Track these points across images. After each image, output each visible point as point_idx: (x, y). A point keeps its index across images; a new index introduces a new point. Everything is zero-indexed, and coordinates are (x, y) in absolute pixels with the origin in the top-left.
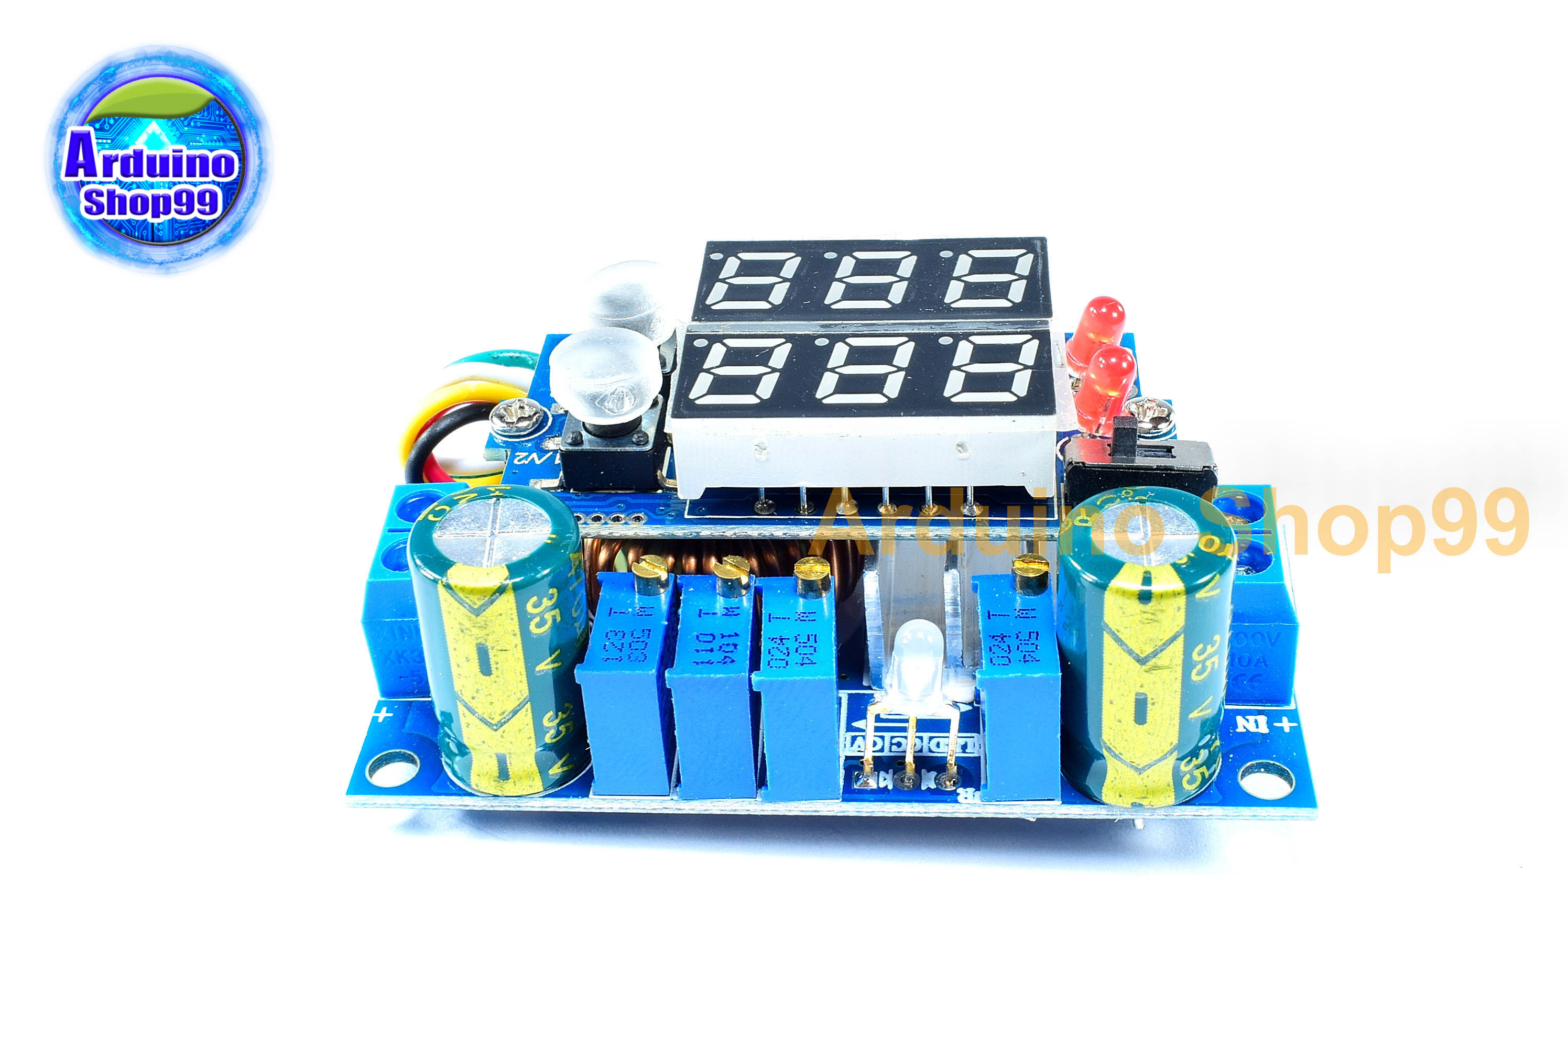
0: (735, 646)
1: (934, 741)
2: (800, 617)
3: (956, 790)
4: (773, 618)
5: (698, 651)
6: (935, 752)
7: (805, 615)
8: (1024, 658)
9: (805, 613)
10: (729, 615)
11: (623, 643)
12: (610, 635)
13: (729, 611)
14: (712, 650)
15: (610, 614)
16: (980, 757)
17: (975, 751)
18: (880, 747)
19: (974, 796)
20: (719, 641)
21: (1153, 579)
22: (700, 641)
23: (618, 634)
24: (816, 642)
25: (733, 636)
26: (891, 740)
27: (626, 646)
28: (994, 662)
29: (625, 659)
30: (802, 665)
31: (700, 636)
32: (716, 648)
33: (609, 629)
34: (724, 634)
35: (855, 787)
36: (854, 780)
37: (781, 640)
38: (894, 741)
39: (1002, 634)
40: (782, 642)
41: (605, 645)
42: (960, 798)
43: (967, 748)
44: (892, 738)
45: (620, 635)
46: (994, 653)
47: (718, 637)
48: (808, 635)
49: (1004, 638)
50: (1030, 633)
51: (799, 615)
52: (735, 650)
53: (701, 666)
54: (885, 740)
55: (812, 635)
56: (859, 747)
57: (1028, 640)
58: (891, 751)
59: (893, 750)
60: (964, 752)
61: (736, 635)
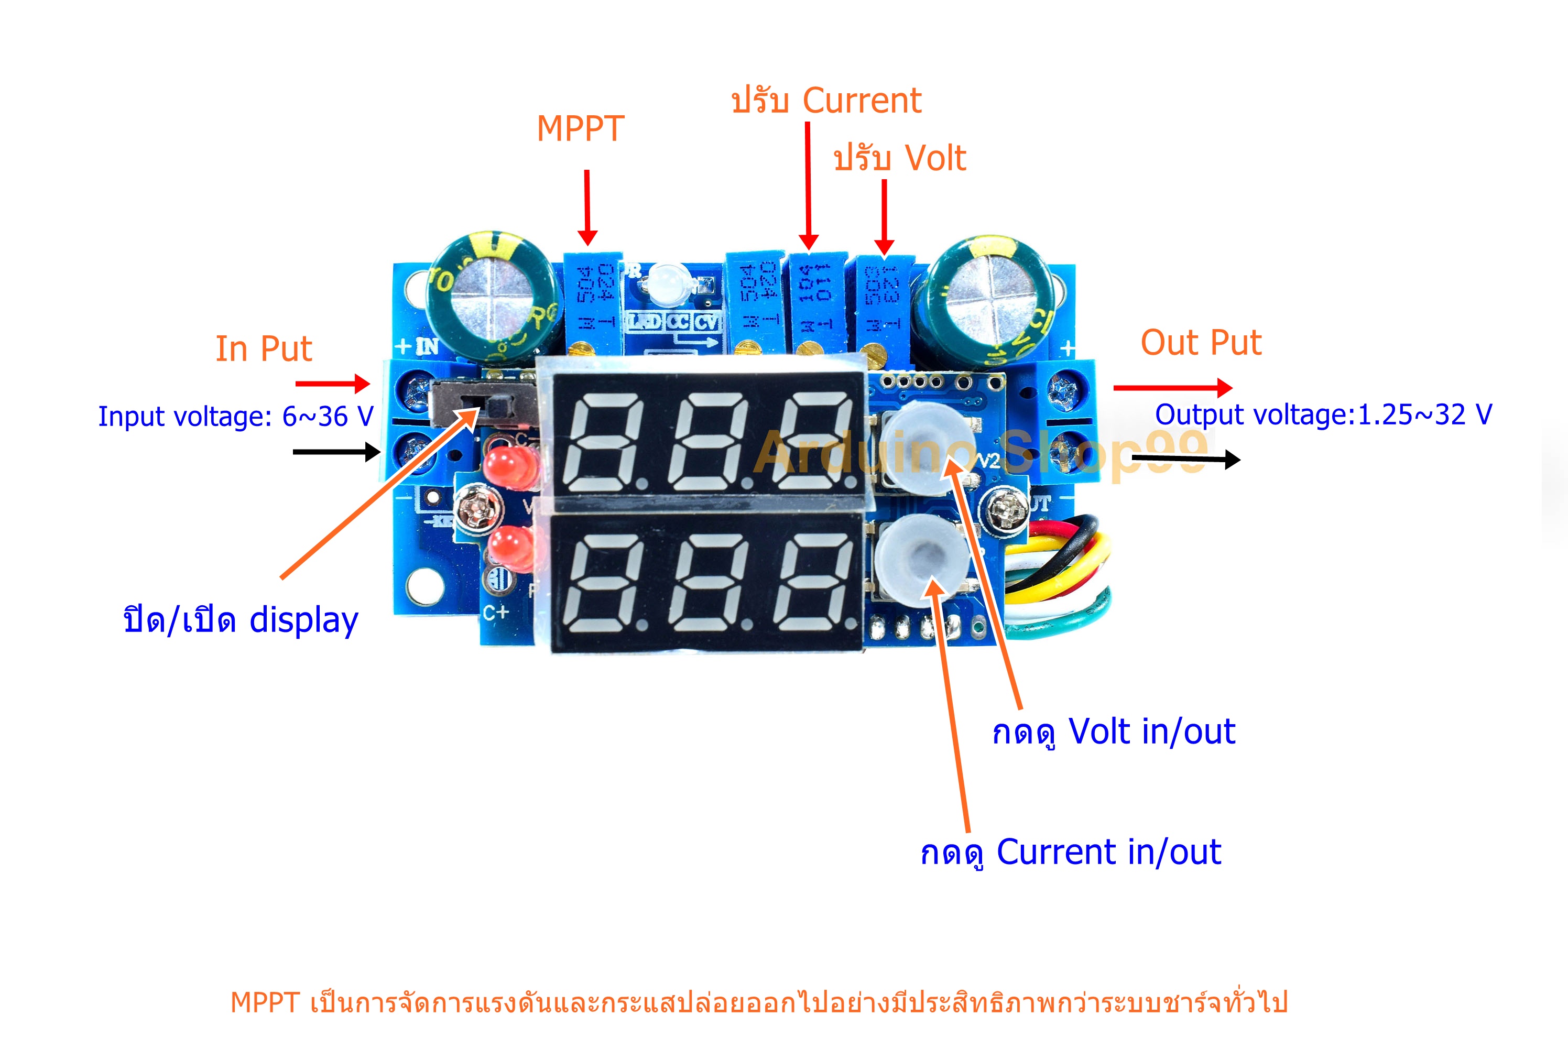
0: (801, 287)
1: (657, 326)
2: (755, 322)
3: (642, 276)
4: (775, 319)
5: (829, 280)
6: (657, 314)
7: (752, 324)
8: (589, 272)
9: (752, 326)
10: (809, 322)
11: (885, 288)
12: (895, 298)
13: (809, 327)
14: (818, 281)
15: (899, 321)
16: (625, 309)
17: (628, 315)
18: (697, 318)
19: (630, 270)
20: (813, 292)
21: (491, 242)
22: (827, 291)
23: (889, 299)
24: (742, 292)
25: (804, 298)
26: (689, 326)
27: (882, 286)
28: (610, 268)
29: (881, 271)
30: (750, 267)
31: (828, 297)
32: (815, 284)
33: (897, 304)
34: (810, 300)
35: (713, 278)
36: (714, 285)
37: (767, 294)
38: (686, 325)
39: (604, 300)
40: (767, 291)
41: (898, 286)
42: (639, 268)
43: (635, 318)
44: (688, 329)
45: (888, 298)
46: (611, 278)
47: (814, 297)
48: (748, 300)
49: (602, 295)
50: (584, 301)
51: (756, 324)
52: (801, 281)
53: (824, 263)
54: (693, 326)
55: (745, 300)
56: (712, 319)
57: (585, 293)
58: (689, 314)
59: (688, 315)
60: (636, 314)
61: (801, 299)
